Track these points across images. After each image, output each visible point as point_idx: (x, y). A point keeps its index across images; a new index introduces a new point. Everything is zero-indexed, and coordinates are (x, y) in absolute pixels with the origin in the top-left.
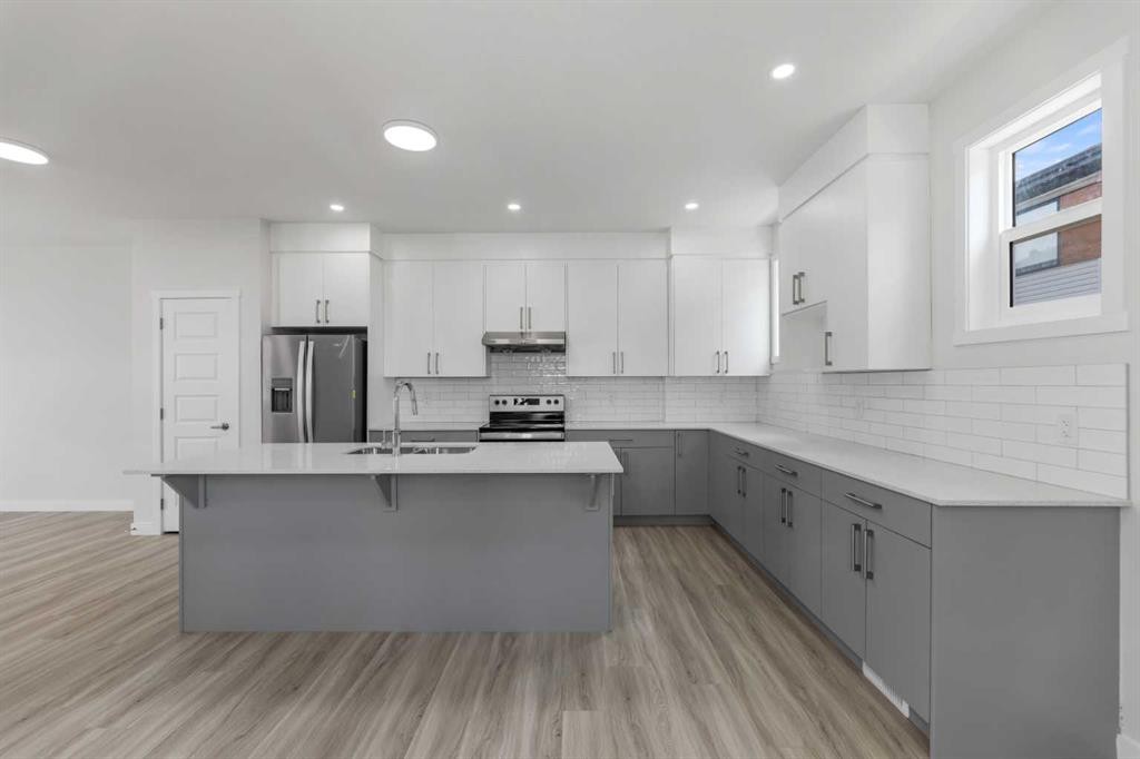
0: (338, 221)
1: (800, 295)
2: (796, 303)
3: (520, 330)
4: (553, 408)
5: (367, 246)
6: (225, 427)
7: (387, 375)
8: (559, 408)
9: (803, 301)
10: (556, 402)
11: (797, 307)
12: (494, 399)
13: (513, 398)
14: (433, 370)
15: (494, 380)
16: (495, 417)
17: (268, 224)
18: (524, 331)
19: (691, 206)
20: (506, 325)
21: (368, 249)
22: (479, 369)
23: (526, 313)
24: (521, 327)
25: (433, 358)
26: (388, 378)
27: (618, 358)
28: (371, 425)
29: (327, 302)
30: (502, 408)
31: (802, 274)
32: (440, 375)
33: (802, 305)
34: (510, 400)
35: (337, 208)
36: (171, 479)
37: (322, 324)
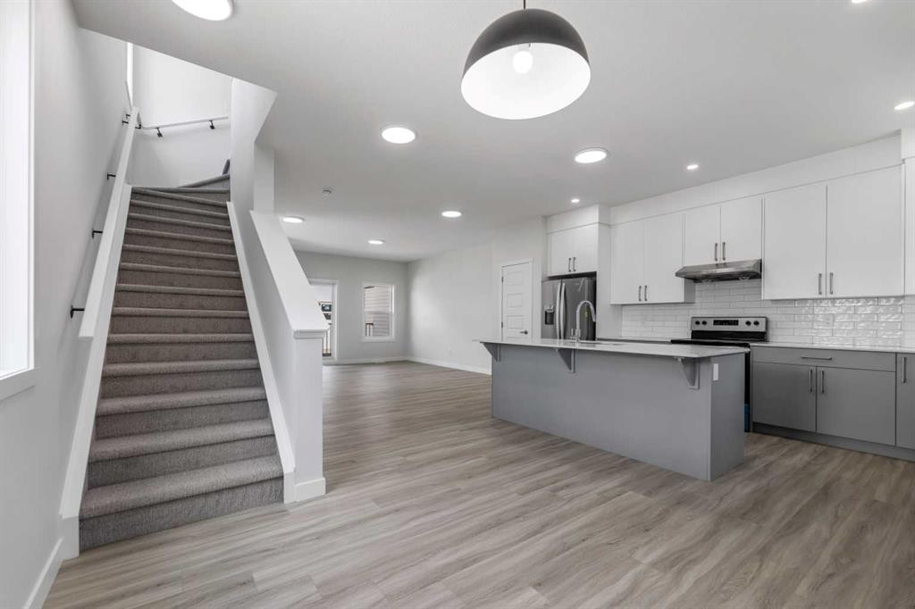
0: (576, 208)
3: (715, 262)
4: (753, 328)
5: (596, 219)
6: (526, 333)
7: (613, 303)
8: (761, 328)
10: (756, 323)
12: (696, 320)
13: (712, 320)
14: (643, 297)
15: (697, 305)
16: (695, 334)
17: (546, 218)
18: (718, 262)
20: (702, 258)
21: (597, 221)
22: (679, 296)
23: (720, 246)
24: (716, 260)
25: (643, 290)
26: (613, 305)
27: (825, 279)
28: (600, 335)
29: (575, 258)
30: (701, 328)
32: (648, 302)
34: (710, 322)
35: (575, 201)
36: (487, 344)
37: (572, 272)
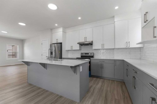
1: (146, 19)
2: (145, 22)
4: (91, 55)
8: (93, 55)
9: (147, 21)
10: (92, 54)
11: (146, 23)
12: (82, 53)
14: (72, 49)
15: (82, 50)
16: (82, 56)
17: (52, 30)
19: (116, 8)
20: (82, 41)
21: (62, 31)
22: (78, 48)
23: (86, 38)
24: (85, 41)
25: (72, 47)
26: (66, 50)
27: (103, 45)
28: (63, 57)
29: (58, 39)
30: (83, 55)
31: (147, 13)
33: (147, 22)
34: (84, 54)
35: (56, 25)
37: (57, 42)
